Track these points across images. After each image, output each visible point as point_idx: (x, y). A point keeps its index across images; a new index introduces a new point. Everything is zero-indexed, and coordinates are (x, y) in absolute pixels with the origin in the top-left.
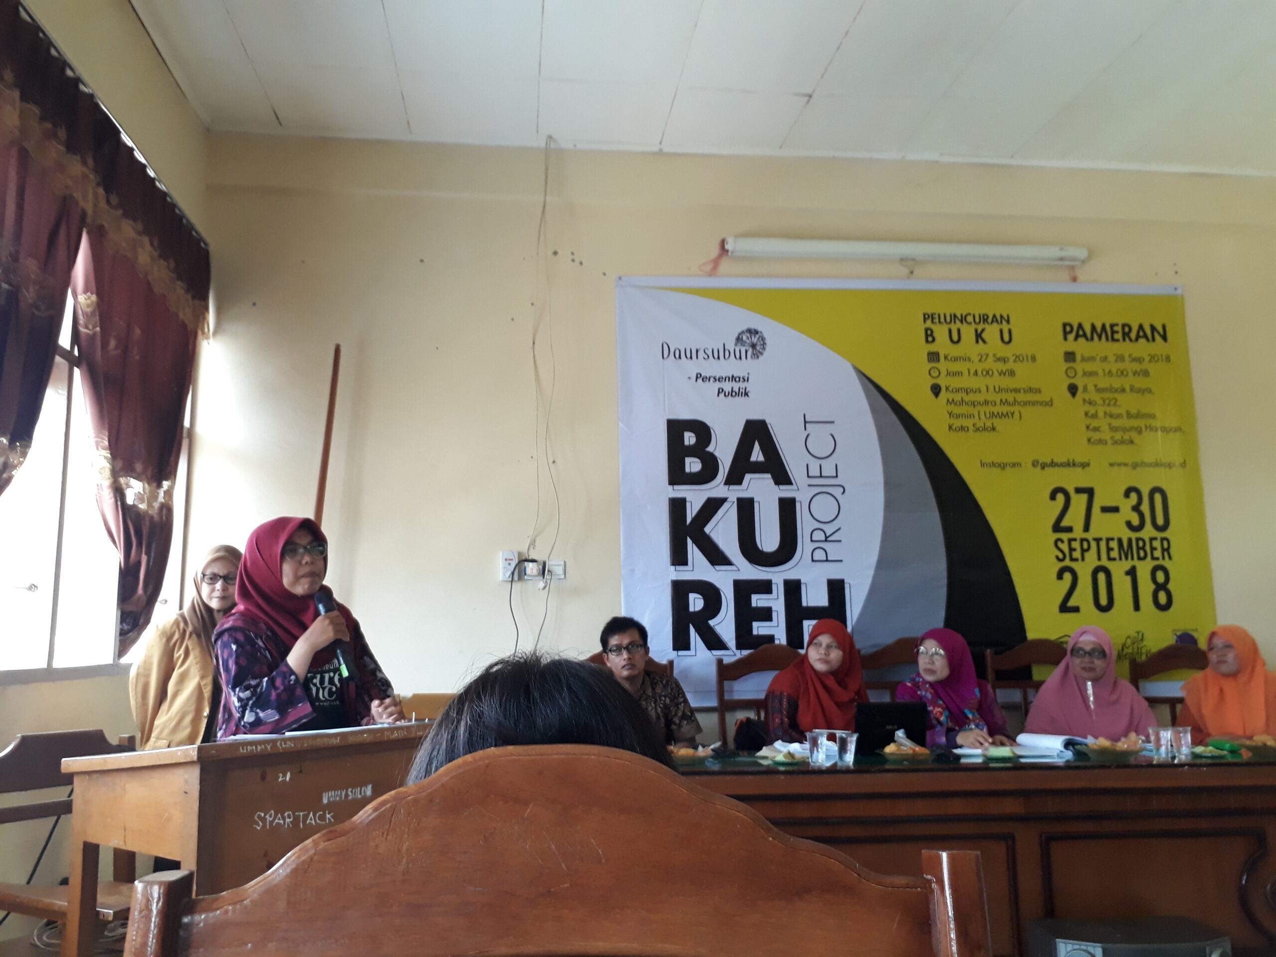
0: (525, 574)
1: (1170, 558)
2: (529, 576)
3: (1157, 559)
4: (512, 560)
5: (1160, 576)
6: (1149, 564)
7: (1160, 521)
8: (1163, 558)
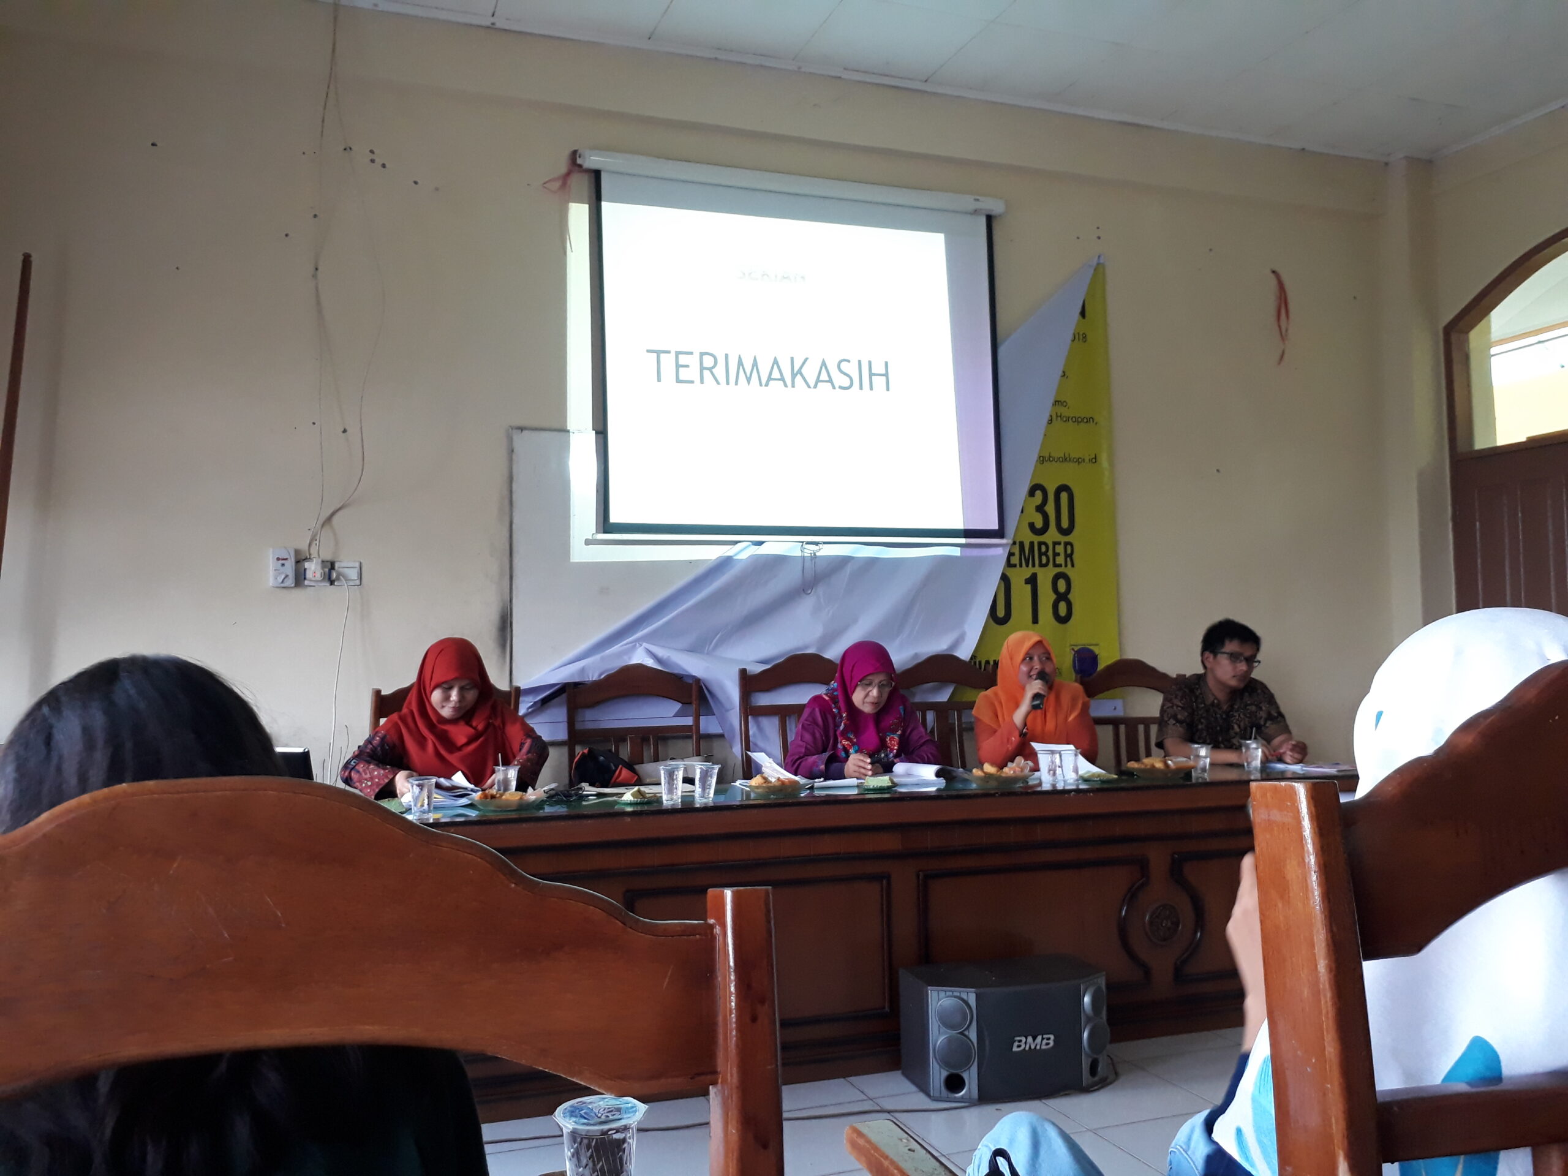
0: (305, 579)
1: (1073, 566)
2: (311, 580)
3: (1060, 566)
4: (286, 559)
5: (1062, 586)
6: (1051, 571)
7: (1065, 524)
8: (1066, 566)
